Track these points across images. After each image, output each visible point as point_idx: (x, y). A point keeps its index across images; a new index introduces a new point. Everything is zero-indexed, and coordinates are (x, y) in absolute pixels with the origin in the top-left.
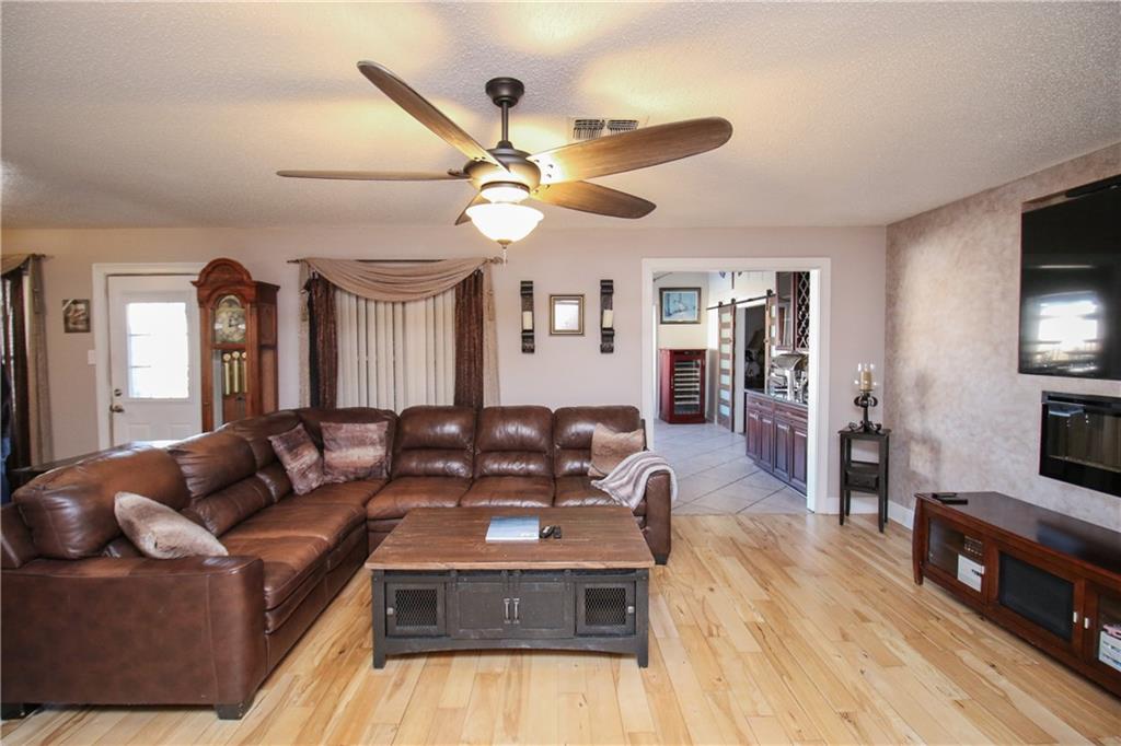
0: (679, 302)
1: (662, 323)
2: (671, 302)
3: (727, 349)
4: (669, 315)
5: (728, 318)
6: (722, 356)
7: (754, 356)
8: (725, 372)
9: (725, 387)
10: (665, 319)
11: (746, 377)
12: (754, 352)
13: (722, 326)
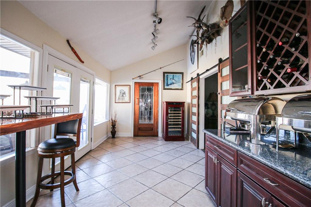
0: (173, 79)
1: (165, 89)
2: (169, 79)
3: (195, 101)
4: (168, 85)
5: (195, 84)
6: (193, 105)
7: (209, 106)
8: (194, 114)
9: (194, 123)
10: (166, 87)
11: (205, 117)
12: (210, 103)
13: (193, 89)
